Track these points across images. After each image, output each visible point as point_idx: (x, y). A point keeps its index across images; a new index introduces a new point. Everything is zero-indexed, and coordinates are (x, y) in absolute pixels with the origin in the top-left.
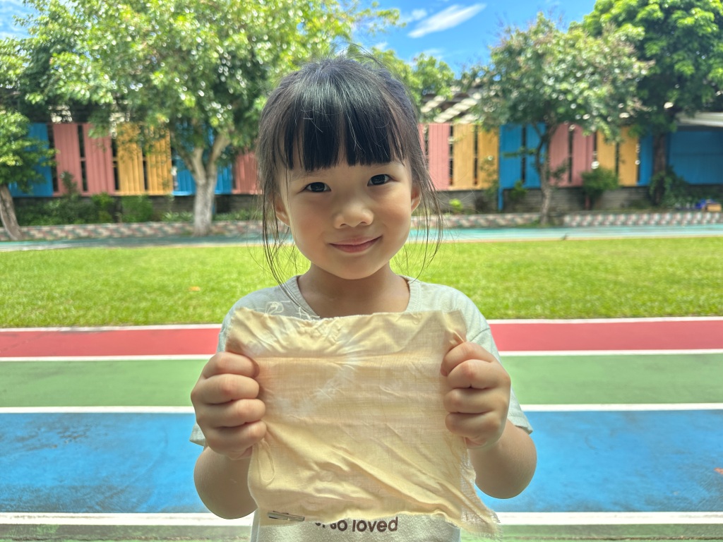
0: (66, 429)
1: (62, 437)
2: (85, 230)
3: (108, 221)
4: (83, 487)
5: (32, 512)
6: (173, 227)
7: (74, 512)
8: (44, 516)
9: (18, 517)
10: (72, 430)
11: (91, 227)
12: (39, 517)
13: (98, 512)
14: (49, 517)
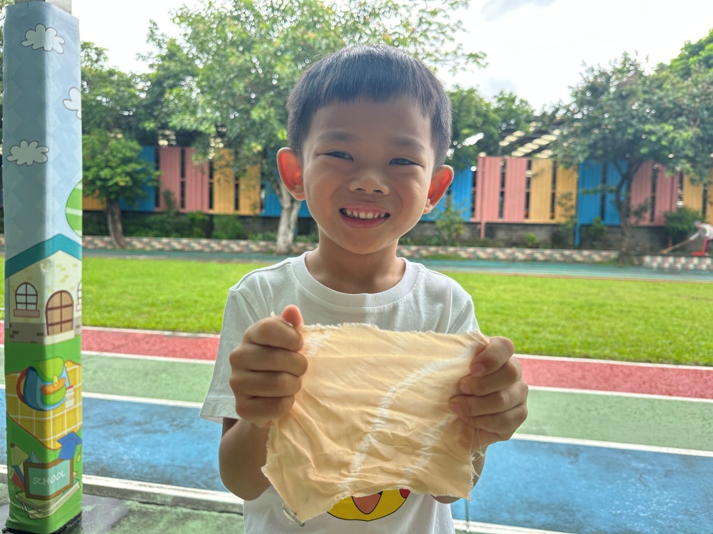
0: (174, 419)
1: (172, 425)
2: (180, 243)
3: (200, 236)
4: (191, 468)
5: (152, 482)
6: (258, 245)
7: (185, 486)
8: (161, 487)
9: (141, 485)
10: (179, 420)
11: (185, 241)
12: (158, 487)
13: (204, 489)
14: (164, 488)
